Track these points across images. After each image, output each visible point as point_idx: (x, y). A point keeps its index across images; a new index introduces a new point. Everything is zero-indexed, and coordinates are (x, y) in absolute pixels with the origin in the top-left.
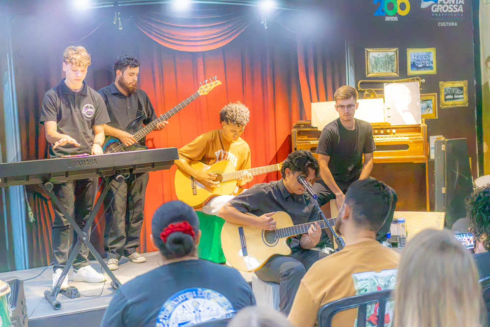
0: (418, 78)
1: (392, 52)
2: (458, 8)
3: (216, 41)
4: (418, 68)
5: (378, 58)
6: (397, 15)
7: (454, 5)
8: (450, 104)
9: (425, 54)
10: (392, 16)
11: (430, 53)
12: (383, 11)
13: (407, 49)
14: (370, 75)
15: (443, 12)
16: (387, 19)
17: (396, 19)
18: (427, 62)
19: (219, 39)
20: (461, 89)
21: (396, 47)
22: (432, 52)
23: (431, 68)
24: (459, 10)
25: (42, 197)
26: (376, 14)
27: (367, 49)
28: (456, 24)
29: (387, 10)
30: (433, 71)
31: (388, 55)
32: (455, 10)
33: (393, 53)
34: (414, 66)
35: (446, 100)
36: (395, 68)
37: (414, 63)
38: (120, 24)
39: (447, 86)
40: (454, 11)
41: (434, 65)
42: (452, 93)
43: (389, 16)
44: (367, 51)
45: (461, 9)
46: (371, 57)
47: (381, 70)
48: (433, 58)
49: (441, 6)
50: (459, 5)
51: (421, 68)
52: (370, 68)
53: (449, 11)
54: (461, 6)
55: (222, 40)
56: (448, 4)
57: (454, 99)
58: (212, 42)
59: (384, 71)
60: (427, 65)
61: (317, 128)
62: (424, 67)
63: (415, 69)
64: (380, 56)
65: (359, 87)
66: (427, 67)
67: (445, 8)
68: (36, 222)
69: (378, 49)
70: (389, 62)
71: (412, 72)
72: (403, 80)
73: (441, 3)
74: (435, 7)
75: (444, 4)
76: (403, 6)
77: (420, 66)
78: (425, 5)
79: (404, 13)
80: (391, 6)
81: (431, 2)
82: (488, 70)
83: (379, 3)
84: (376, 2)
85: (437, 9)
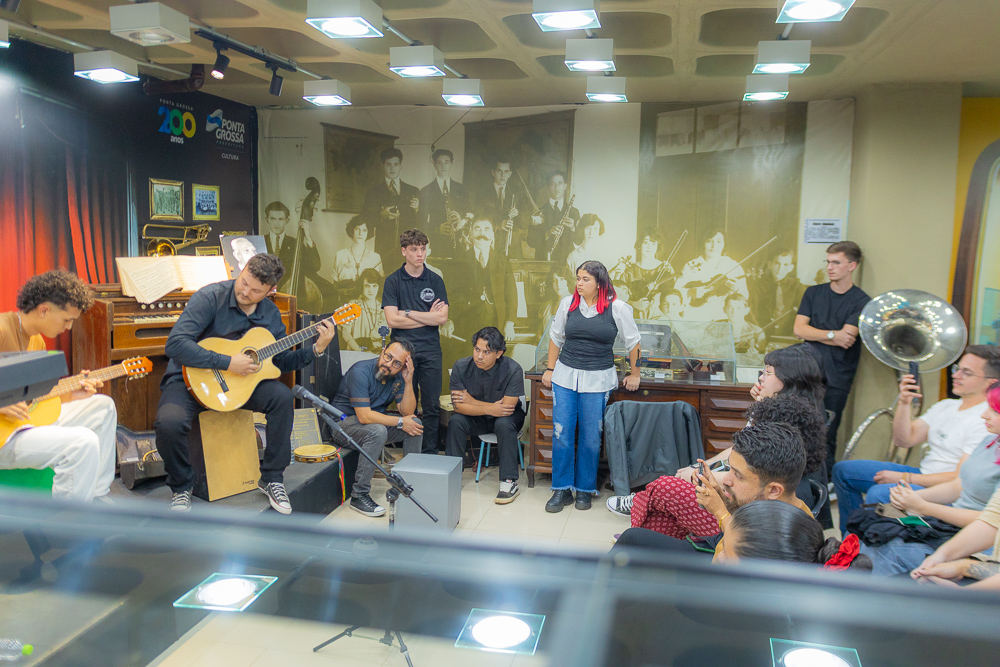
1: (177, 187)
2: (239, 137)
4: (203, 212)
5: (163, 194)
6: (182, 135)
7: (236, 132)
9: (209, 193)
10: (178, 136)
11: (214, 192)
12: (168, 126)
13: (193, 185)
14: (155, 217)
15: (226, 141)
16: (173, 139)
17: (181, 141)
18: (212, 204)
21: (182, 181)
22: (215, 190)
23: (214, 212)
24: (241, 140)
26: (161, 130)
27: (151, 180)
28: (235, 158)
29: (172, 127)
30: (215, 217)
31: (173, 190)
32: (236, 139)
33: (177, 189)
34: (199, 208)
36: (180, 210)
37: (199, 203)
40: (237, 141)
41: (218, 209)
43: (174, 135)
44: (151, 183)
46: (155, 190)
47: (166, 211)
48: (217, 200)
49: (224, 131)
50: (240, 134)
51: (205, 211)
52: (154, 206)
53: (233, 140)
54: (242, 135)
56: (231, 131)
59: (169, 213)
60: (212, 209)
61: (134, 297)
62: (209, 211)
63: (200, 212)
64: (165, 191)
65: (144, 233)
67: (228, 136)
69: (163, 180)
70: (174, 200)
71: (197, 217)
72: (194, 228)
73: (225, 128)
74: (219, 132)
75: (227, 130)
76: (188, 125)
77: (205, 209)
78: (210, 127)
79: (190, 134)
80: (177, 122)
81: (215, 125)
82: (269, 220)
83: (164, 115)
84: (161, 112)
85: (221, 135)
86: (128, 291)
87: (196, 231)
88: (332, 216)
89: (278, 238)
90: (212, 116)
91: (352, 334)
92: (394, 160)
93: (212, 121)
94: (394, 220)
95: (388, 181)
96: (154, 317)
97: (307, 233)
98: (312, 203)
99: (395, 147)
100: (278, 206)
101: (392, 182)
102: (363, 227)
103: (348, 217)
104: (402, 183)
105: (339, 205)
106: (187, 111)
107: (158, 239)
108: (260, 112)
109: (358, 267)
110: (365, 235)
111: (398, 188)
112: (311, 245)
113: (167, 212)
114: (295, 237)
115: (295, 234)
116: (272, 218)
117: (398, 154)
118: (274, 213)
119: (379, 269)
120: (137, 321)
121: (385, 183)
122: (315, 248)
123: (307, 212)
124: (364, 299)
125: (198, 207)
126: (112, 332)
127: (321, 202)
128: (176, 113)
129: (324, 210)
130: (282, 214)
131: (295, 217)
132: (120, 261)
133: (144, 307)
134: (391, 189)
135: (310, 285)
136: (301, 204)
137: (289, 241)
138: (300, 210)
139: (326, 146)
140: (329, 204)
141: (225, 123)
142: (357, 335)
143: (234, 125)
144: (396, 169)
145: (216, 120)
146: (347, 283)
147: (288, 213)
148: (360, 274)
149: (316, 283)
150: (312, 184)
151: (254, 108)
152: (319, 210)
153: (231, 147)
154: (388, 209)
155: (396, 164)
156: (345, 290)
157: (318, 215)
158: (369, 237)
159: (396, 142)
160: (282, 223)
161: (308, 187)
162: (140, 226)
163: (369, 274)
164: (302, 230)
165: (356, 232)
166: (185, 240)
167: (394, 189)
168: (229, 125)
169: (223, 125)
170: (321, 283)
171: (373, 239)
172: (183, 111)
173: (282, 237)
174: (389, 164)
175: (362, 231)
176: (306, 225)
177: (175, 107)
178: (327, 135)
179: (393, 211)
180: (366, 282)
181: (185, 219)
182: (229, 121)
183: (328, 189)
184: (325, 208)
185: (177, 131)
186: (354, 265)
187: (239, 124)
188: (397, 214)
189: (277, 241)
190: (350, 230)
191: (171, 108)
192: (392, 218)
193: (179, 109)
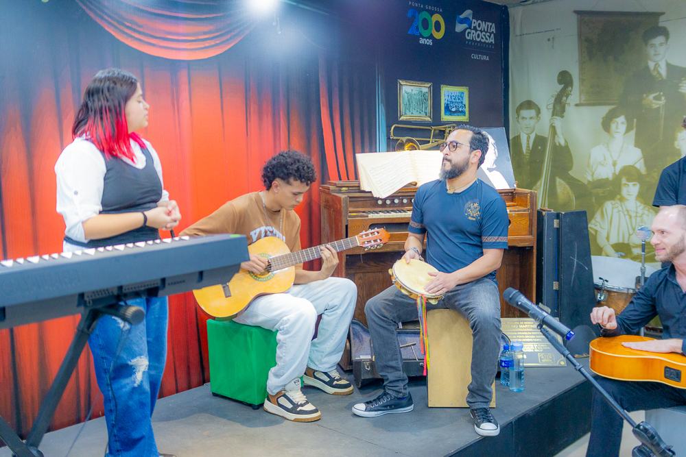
0: (454, 125)
1: (425, 88)
2: (490, 37)
3: (207, 45)
4: (452, 113)
5: (411, 95)
6: (431, 37)
7: (486, 32)
9: (458, 94)
10: (426, 38)
11: (463, 93)
12: (417, 28)
13: (442, 86)
14: (402, 118)
15: (476, 41)
16: (422, 41)
17: (430, 42)
18: (460, 105)
19: (212, 43)
21: (430, 82)
23: (463, 113)
24: (491, 40)
26: (410, 32)
27: (400, 81)
28: (486, 58)
29: (421, 29)
31: (421, 92)
32: (487, 39)
33: (425, 90)
36: (428, 110)
37: (448, 104)
40: (487, 41)
41: (467, 110)
43: (423, 37)
44: (400, 84)
45: (492, 40)
46: (403, 92)
47: (414, 112)
48: (466, 101)
49: (474, 32)
50: (491, 33)
51: (454, 112)
52: (402, 108)
53: (483, 41)
54: (492, 35)
55: (217, 45)
56: (481, 31)
58: (201, 45)
59: (417, 114)
60: (460, 109)
61: (371, 192)
64: (413, 93)
65: (392, 133)
66: (460, 112)
67: (478, 36)
69: (412, 82)
70: (422, 101)
71: (445, 117)
72: (441, 128)
73: (475, 28)
74: (469, 33)
75: (476, 30)
77: (454, 110)
78: (459, 28)
79: (439, 35)
80: (426, 24)
81: (465, 26)
82: (520, 120)
83: (414, 17)
84: (410, 15)
85: (471, 36)
86: (365, 187)
87: (444, 132)
88: (586, 110)
89: (529, 138)
90: (462, 16)
91: (608, 238)
92: (659, 40)
93: (462, 22)
94: (659, 108)
95: (651, 65)
96: (388, 212)
97: (559, 130)
98: (564, 98)
99: (661, 24)
100: (529, 105)
101: (657, 66)
102: (622, 119)
103: (604, 110)
104: (669, 66)
105: (595, 96)
106: (437, 12)
107: (404, 139)
108: (511, 11)
109: (614, 164)
110: (623, 128)
111: (663, 71)
112: (563, 143)
113: (416, 114)
114: (546, 136)
115: (546, 133)
116: (523, 118)
117: (664, 32)
118: (524, 113)
119: (640, 166)
120: (371, 216)
121: (647, 68)
122: (567, 147)
123: (559, 107)
124: (622, 199)
125: (447, 108)
126: (347, 226)
127: (575, 96)
128: (425, 15)
129: (577, 105)
130: (532, 113)
131: (546, 114)
132: (360, 157)
133: (380, 202)
134: (655, 73)
135: (562, 187)
136: (552, 100)
137: (540, 141)
138: (551, 106)
139: (580, 35)
140: (583, 98)
141: (475, 23)
142: (614, 240)
143: (484, 25)
144: (661, 50)
145: (465, 20)
146: (601, 184)
147: (539, 112)
148: (617, 172)
149: (569, 184)
150: (565, 78)
151: (506, 7)
152: (572, 104)
153: (480, 47)
154: (651, 97)
155: (661, 44)
156: (600, 191)
157: (571, 111)
158: (628, 130)
159: (662, 18)
160: (532, 122)
161: (560, 82)
162: (388, 127)
163: (629, 173)
164: (553, 128)
165: (613, 126)
166: (431, 140)
167: (659, 73)
168: (479, 25)
169: (473, 25)
170: (574, 183)
171: (633, 133)
172: (432, 13)
173: (533, 136)
174: (653, 45)
175: (620, 123)
176: (558, 122)
177: (424, 9)
178: (581, 23)
179: (655, 98)
180: (624, 181)
181: (434, 118)
182: (479, 21)
183: (582, 80)
184: (578, 102)
185: (426, 33)
186: (610, 162)
187: (490, 24)
188: (663, 101)
189: (528, 141)
190: (606, 124)
191: (420, 10)
192: (655, 106)
193: (428, 11)
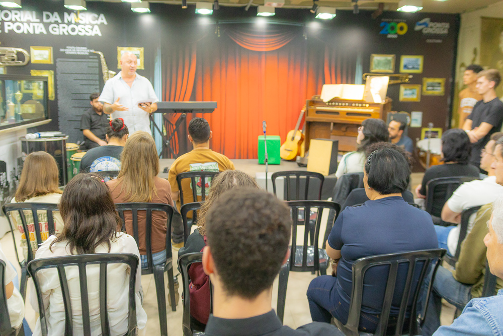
1: (390, 57)
4: (408, 69)
5: (380, 61)
6: (396, 34)
7: (441, 28)
8: (430, 93)
9: (414, 60)
10: (393, 35)
11: (418, 59)
12: (387, 31)
13: (402, 56)
14: (373, 71)
15: (432, 33)
16: (389, 36)
17: (395, 36)
18: (416, 65)
19: (276, 44)
20: (439, 83)
21: (394, 54)
22: (420, 58)
23: (417, 69)
25: (171, 123)
28: (439, 41)
29: (389, 31)
30: (419, 71)
31: (387, 59)
34: (406, 67)
35: (427, 90)
36: (391, 67)
37: (406, 65)
38: (219, 33)
39: (430, 81)
40: (441, 33)
41: (421, 67)
42: (432, 85)
43: (390, 34)
44: (373, 56)
45: (446, 31)
46: (375, 59)
48: (421, 63)
51: (410, 68)
52: (373, 66)
53: (437, 33)
54: (446, 29)
56: (436, 28)
57: (433, 90)
60: (415, 67)
62: (413, 68)
63: (406, 69)
64: (381, 59)
67: (434, 31)
68: (167, 136)
69: (381, 55)
70: (387, 63)
72: (395, 75)
75: (433, 28)
76: (402, 29)
78: (418, 28)
79: (402, 33)
80: (393, 28)
81: (423, 26)
82: (461, 72)
83: (385, 26)
84: (382, 25)
90: (422, 22)
93: (421, 25)
95: (501, 45)
100: (464, 65)
106: (401, 22)
108: (463, 15)
113: (382, 69)
118: (462, 68)
120: (317, 108)
121: (499, 47)
128: (393, 24)
134: (501, 50)
141: (431, 24)
143: (439, 25)
145: (424, 24)
151: (458, 14)
154: (499, 62)
168: (435, 25)
169: (430, 26)
172: (398, 23)
177: (392, 21)
179: (501, 63)
182: (435, 23)
183: (481, 53)
185: (393, 32)
187: (445, 24)
191: (389, 22)
192: (501, 67)
193: (395, 22)
